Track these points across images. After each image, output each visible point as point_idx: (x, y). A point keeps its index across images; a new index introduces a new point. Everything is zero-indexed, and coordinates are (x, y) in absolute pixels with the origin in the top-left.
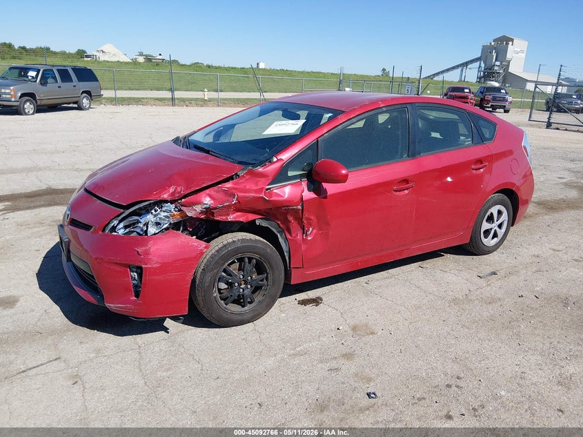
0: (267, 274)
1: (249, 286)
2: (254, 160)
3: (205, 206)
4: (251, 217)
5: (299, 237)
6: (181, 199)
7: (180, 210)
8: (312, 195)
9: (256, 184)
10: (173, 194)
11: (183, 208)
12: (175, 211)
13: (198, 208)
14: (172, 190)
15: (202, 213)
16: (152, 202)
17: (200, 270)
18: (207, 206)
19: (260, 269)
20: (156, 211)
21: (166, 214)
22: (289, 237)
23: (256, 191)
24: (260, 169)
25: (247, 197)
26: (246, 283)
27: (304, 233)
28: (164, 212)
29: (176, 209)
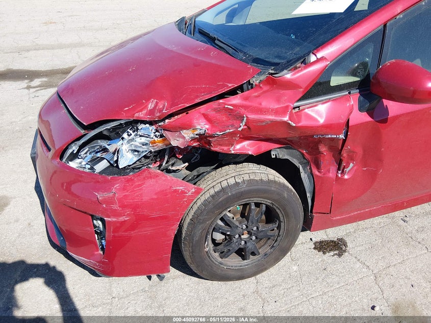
0: (280, 222)
1: (254, 238)
2: (279, 57)
3: (198, 132)
4: (264, 147)
5: (332, 175)
6: (163, 120)
7: (162, 136)
8: (364, 117)
9: (278, 100)
10: (151, 112)
11: (166, 134)
12: (156, 136)
13: (188, 134)
14: (151, 106)
15: (193, 139)
16: (122, 122)
17: (188, 220)
18: (202, 132)
19: (271, 216)
20: (129, 135)
21: (143, 140)
22: (316, 172)
23: (277, 112)
24: (288, 75)
25: (262, 122)
26: (249, 233)
27: (339, 169)
28: (141, 136)
29: (157, 133)
